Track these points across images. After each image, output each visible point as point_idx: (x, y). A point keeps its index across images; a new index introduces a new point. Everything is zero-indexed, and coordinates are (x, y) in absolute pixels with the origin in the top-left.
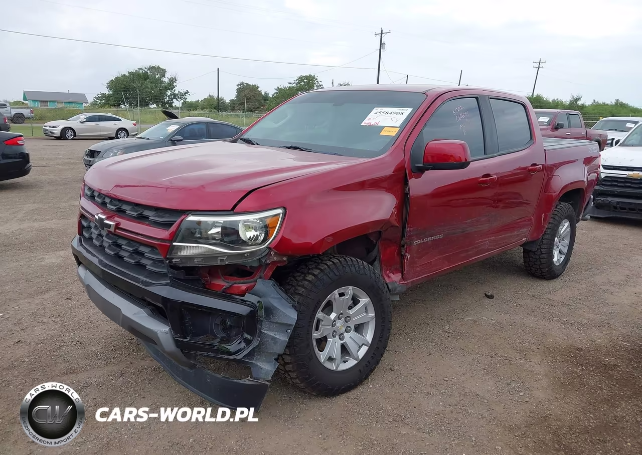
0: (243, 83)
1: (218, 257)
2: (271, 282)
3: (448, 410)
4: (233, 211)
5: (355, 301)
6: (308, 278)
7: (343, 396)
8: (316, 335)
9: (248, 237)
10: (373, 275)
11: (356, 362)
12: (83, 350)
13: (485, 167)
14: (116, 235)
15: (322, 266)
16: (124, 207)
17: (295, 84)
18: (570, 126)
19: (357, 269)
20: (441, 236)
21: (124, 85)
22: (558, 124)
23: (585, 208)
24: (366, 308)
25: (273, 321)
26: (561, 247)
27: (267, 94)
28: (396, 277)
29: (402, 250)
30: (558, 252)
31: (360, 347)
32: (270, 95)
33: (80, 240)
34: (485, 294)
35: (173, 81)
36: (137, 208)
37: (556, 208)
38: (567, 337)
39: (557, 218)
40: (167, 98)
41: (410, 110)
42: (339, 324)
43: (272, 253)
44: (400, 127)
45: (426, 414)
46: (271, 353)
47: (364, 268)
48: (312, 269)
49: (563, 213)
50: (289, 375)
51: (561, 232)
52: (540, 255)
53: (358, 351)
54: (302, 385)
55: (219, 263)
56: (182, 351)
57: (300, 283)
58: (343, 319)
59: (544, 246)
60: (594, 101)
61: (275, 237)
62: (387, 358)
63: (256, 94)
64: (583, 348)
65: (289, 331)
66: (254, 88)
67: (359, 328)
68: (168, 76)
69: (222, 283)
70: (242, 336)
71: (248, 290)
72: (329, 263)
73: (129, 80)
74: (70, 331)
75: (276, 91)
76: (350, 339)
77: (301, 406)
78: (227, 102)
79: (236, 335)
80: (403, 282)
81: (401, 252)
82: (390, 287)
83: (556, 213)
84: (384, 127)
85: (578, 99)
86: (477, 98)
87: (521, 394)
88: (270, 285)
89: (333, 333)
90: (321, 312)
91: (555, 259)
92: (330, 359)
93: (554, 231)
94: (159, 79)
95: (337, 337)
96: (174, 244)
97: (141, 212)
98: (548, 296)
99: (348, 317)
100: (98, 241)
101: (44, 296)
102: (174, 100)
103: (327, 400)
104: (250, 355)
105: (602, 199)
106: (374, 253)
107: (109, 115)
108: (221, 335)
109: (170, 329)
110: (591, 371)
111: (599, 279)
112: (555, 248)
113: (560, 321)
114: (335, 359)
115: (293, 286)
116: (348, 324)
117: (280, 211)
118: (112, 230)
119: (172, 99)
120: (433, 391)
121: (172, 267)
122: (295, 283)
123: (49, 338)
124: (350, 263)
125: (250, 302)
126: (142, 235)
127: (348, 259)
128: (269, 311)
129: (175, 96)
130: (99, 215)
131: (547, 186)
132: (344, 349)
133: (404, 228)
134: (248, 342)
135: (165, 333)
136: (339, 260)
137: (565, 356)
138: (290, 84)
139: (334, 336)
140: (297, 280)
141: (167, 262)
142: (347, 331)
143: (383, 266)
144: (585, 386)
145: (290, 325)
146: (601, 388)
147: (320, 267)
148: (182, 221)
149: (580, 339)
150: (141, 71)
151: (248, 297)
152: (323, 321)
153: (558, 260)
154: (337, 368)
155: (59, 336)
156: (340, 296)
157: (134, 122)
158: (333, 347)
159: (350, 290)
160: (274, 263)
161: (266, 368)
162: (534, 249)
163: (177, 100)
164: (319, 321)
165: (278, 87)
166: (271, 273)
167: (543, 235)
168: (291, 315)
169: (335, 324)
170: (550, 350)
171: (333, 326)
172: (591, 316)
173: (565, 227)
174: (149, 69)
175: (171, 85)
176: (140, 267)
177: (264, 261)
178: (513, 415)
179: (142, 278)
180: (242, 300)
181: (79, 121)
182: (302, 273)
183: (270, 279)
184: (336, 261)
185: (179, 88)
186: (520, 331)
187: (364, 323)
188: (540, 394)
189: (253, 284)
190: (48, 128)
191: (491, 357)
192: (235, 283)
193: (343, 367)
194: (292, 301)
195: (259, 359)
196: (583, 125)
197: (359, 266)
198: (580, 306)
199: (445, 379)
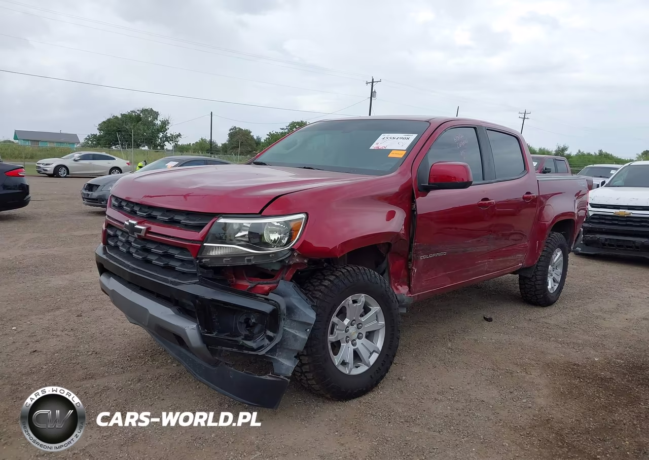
0: (235, 127)
1: (245, 257)
2: (292, 284)
3: (455, 413)
4: (260, 214)
5: (366, 310)
6: (324, 284)
7: (355, 401)
8: (331, 338)
9: (273, 240)
10: (383, 285)
11: (366, 368)
12: (99, 359)
13: (484, 191)
14: (146, 240)
15: (338, 273)
16: (154, 213)
17: (287, 130)
18: (557, 172)
19: (369, 277)
20: (445, 253)
21: (116, 127)
22: (546, 169)
23: (576, 241)
24: (376, 315)
25: (293, 319)
26: (554, 275)
27: (259, 139)
28: (404, 290)
29: (409, 264)
30: (552, 280)
31: (371, 354)
32: (263, 140)
33: (104, 249)
34: (484, 318)
35: (165, 123)
36: (168, 214)
37: (549, 237)
38: (564, 354)
39: (550, 246)
40: (159, 140)
41: (415, 136)
42: (352, 330)
43: (295, 254)
44: (407, 150)
45: (435, 416)
46: (291, 350)
47: (376, 277)
48: (328, 275)
49: (556, 241)
50: (306, 376)
51: (555, 261)
52: (536, 281)
53: (369, 357)
54: (317, 387)
55: (246, 263)
56: (207, 346)
57: (317, 288)
58: (355, 326)
59: (539, 273)
60: (579, 151)
61: (298, 239)
62: (394, 370)
63: (248, 138)
64: (580, 364)
65: (308, 330)
66: (247, 133)
67: (370, 335)
68: (161, 118)
69: (246, 284)
70: (265, 333)
71: (271, 290)
72: (344, 271)
73: (121, 122)
74: (84, 343)
75: (268, 137)
76: (362, 345)
77: (316, 408)
78: (219, 145)
79: (260, 332)
80: (410, 295)
81: (408, 266)
82: (398, 298)
83: (549, 241)
84: (392, 150)
85: (564, 149)
86: (475, 128)
87: (524, 401)
88: (291, 286)
89: (346, 339)
90: (335, 317)
91: (549, 287)
92: (344, 363)
93: (548, 260)
94: (152, 122)
95: (350, 342)
96: (205, 244)
97: (172, 217)
98: (544, 320)
99: (360, 324)
100: (125, 248)
101: (55, 313)
102: (166, 143)
103: (340, 403)
104: (273, 351)
105: (591, 236)
106: (384, 265)
107: (104, 153)
108: (244, 332)
109: (198, 326)
110: (588, 383)
111: (591, 307)
112: (549, 275)
113: (557, 341)
114: (348, 363)
115: (309, 291)
116: (360, 331)
117: (303, 216)
118: (142, 234)
119: (164, 142)
120: (440, 397)
121: (201, 266)
122: (311, 288)
123: (64, 349)
124: (363, 271)
125: (273, 301)
126: (173, 237)
127: (360, 268)
128: (291, 310)
129: (168, 139)
130: (130, 221)
131: (540, 216)
132: (356, 355)
133: (411, 242)
134: (271, 339)
135: (193, 329)
136: (352, 268)
137: (563, 370)
138: (282, 129)
139: (347, 342)
140: (314, 286)
141: (198, 262)
142: (359, 338)
143: (392, 278)
144: (583, 395)
145: (309, 324)
146: (599, 398)
147: (335, 273)
148: (213, 222)
149: (576, 356)
150: (134, 114)
151: (271, 296)
152: (337, 325)
153: (552, 287)
154: (350, 372)
155: (74, 347)
156: (354, 302)
157: (128, 162)
158: (346, 352)
159: (362, 298)
160: (296, 264)
161: (286, 364)
162: (529, 276)
163: (169, 142)
164: (334, 325)
165: (270, 133)
166: (291, 276)
167: (538, 262)
168: (310, 315)
169: (348, 330)
170: (548, 366)
171: (346, 332)
172: (586, 337)
173: (558, 256)
174: (142, 112)
175: (163, 127)
176: (169, 269)
177: (287, 262)
178: (517, 418)
179: (170, 279)
180: (265, 299)
181: (73, 158)
182: (319, 279)
183: (291, 281)
184: (349, 269)
185: (171, 131)
186: (519, 348)
187: (375, 331)
188: (542, 402)
189: (275, 285)
190: (41, 166)
191: (493, 370)
192: (259, 284)
193: (356, 372)
194: (311, 303)
195: (280, 355)
196: (570, 171)
197: (371, 275)
198: (574, 329)
199: (451, 387)
